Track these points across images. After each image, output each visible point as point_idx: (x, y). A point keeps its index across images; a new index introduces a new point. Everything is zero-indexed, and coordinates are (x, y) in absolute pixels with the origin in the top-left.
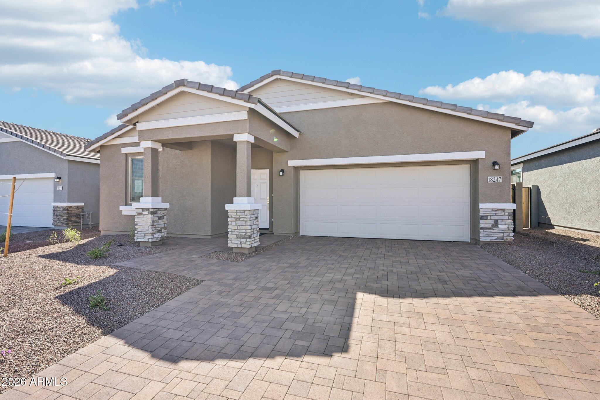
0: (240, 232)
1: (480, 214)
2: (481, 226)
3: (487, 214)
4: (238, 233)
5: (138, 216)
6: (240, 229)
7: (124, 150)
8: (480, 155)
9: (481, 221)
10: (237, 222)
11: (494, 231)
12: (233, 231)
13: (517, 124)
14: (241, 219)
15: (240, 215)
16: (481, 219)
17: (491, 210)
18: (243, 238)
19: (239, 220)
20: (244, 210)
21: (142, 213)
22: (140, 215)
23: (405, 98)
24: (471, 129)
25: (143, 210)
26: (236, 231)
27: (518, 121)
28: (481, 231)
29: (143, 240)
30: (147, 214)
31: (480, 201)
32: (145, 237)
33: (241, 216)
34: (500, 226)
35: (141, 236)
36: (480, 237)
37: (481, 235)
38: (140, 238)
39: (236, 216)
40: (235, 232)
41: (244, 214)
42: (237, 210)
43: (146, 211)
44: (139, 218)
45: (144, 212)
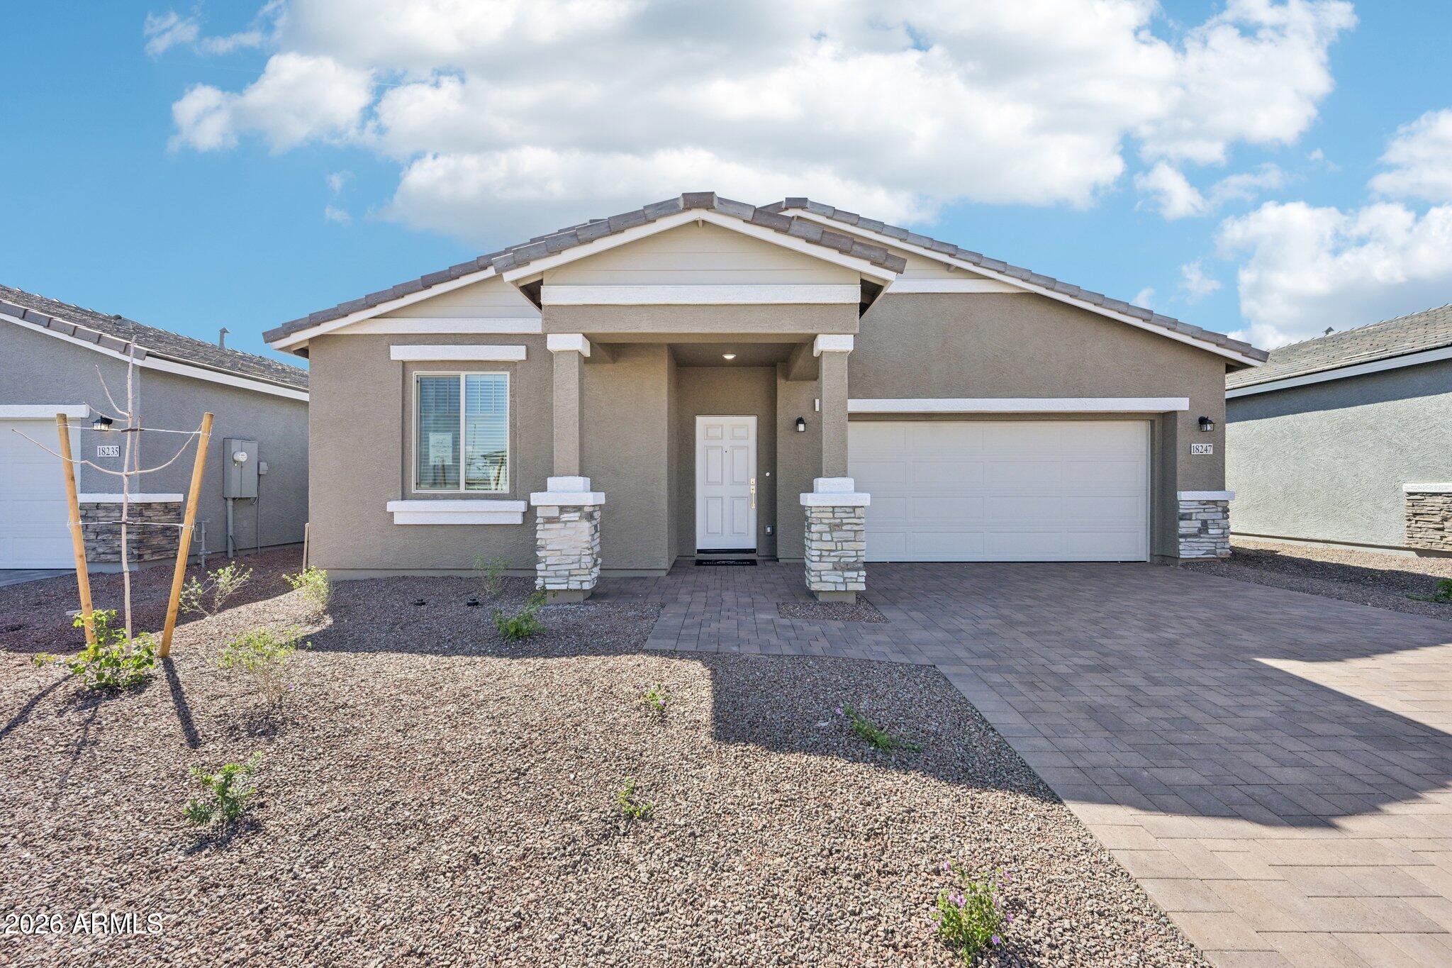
0: (841, 557)
1: (1181, 511)
2: (1182, 531)
3: (1192, 511)
4: (836, 559)
5: (547, 526)
6: (842, 550)
7: (399, 353)
8: (1180, 404)
9: (1182, 523)
10: (835, 534)
11: (1202, 540)
12: (825, 553)
13: (1244, 354)
14: (844, 528)
15: (841, 518)
16: (1181, 519)
17: (1196, 503)
18: (849, 570)
19: (842, 530)
20: (854, 508)
21: (558, 518)
22: (553, 523)
23: (1063, 290)
24: (1165, 356)
25: (563, 509)
26: (832, 554)
27: (1245, 348)
28: (1181, 540)
29: (564, 587)
30: (577, 519)
31: (1178, 488)
32: (571, 578)
33: (845, 521)
34: (1211, 531)
35: (556, 576)
36: (1181, 552)
37: (1181, 547)
38: (556, 582)
39: (832, 521)
40: (829, 556)
41: (852, 515)
42: (833, 507)
43: (575, 512)
44: (547, 529)
45: (565, 515)
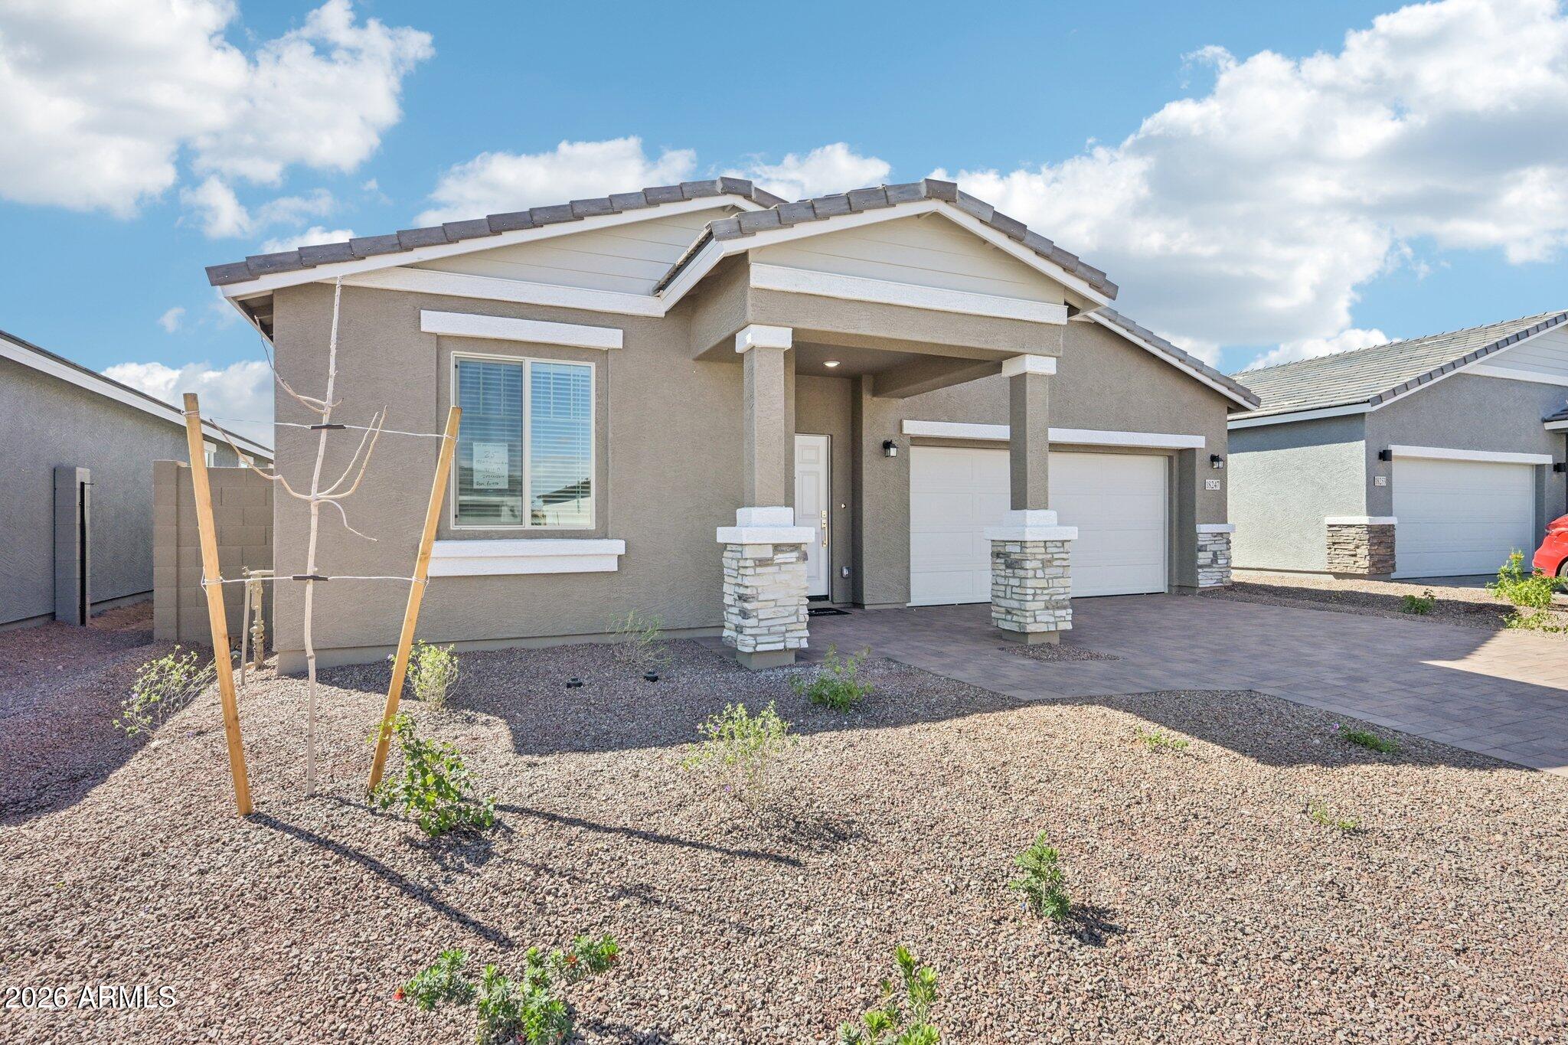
0: (1052, 595)
1: (1200, 543)
2: (1200, 562)
3: (1207, 543)
4: (1047, 598)
5: (759, 570)
6: (1053, 587)
7: (433, 322)
8: (1197, 442)
9: (1201, 555)
10: (1047, 571)
11: (1214, 570)
12: (1039, 591)
13: (1245, 399)
14: (1056, 563)
15: (1052, 553)
16: (1200, 551)
17: (1210, 535)
18: (1058, 608)
19: (1053, 566)
20: (1063, 542)
21: (772, 559)
22: (768, 565)
23: (1123, 324)
24: (1189, 394)
25: (777, 548)
26: (1045, 592)
27: (1246, 393)
28: (1200, 570)
29: (780, 646)
30: (794, 560)
31: (1197, 521)
32: (787, 635)
33: (1056, 556)
34: (1220, 562)
35: (770, 634)
36: (1200, 582)
37: (1200, 577)
38: (770, 640)
39: (1045, 556)
40: (1042, 594)
41: (1062, 550)
42: (1045, 542)
43: (791, 551)
44: (759, 575)
45: (780, 556)
